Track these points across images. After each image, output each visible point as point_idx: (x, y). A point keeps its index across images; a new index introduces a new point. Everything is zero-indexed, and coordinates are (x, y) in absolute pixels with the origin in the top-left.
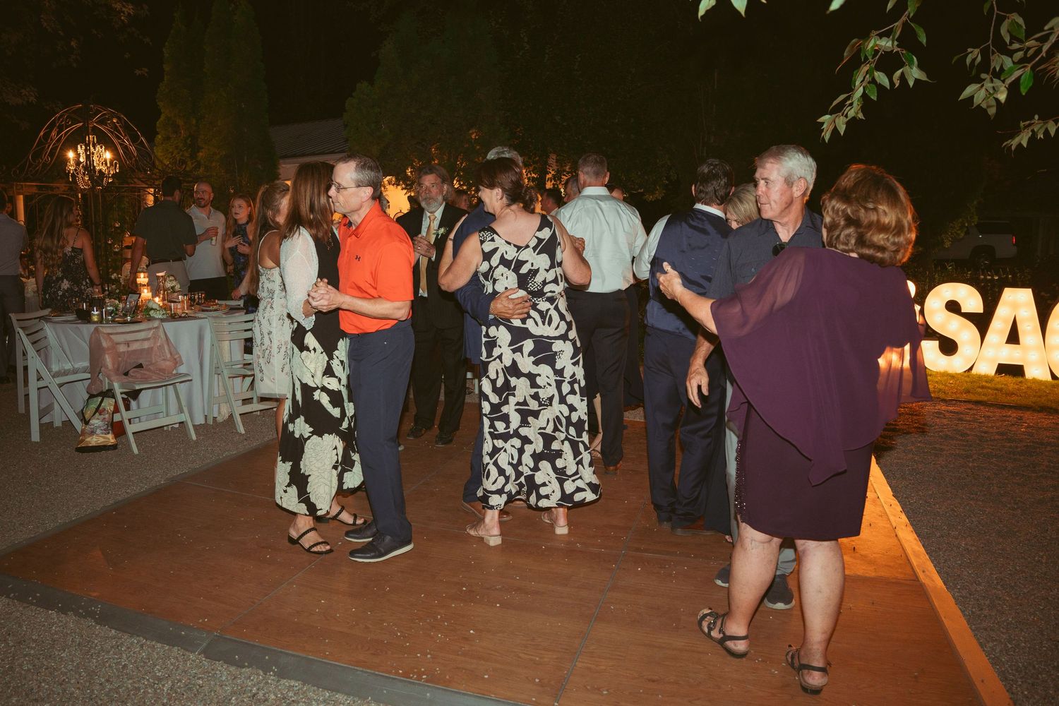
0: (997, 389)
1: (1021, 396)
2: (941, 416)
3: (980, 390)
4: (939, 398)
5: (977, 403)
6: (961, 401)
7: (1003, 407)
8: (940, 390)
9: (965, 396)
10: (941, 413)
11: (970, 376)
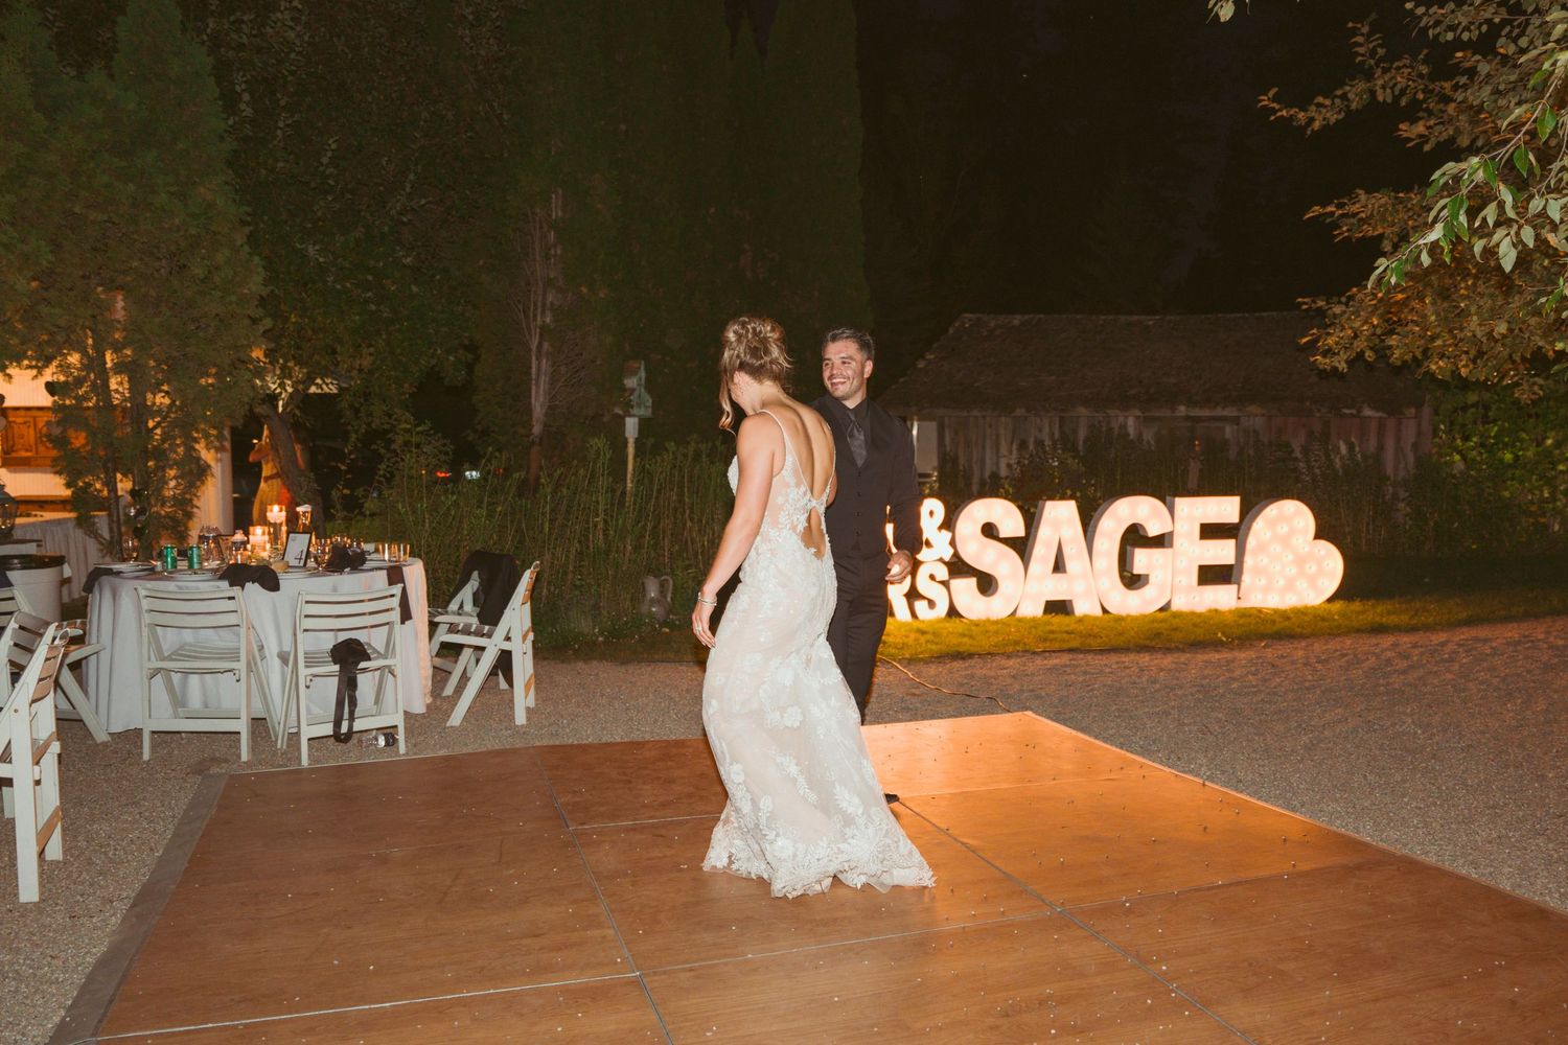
0: (1067, 632)
1: (1100, 637)
2: (1061, 672)
3: (1052, 636)
4: (1026, 651)
5: (1071, 650)
6: (1054, 652)
7: (1101, 652)
8: (1017, 643)
9: (1048, 646)
10: (1056, 670)
11: (1020, 620)
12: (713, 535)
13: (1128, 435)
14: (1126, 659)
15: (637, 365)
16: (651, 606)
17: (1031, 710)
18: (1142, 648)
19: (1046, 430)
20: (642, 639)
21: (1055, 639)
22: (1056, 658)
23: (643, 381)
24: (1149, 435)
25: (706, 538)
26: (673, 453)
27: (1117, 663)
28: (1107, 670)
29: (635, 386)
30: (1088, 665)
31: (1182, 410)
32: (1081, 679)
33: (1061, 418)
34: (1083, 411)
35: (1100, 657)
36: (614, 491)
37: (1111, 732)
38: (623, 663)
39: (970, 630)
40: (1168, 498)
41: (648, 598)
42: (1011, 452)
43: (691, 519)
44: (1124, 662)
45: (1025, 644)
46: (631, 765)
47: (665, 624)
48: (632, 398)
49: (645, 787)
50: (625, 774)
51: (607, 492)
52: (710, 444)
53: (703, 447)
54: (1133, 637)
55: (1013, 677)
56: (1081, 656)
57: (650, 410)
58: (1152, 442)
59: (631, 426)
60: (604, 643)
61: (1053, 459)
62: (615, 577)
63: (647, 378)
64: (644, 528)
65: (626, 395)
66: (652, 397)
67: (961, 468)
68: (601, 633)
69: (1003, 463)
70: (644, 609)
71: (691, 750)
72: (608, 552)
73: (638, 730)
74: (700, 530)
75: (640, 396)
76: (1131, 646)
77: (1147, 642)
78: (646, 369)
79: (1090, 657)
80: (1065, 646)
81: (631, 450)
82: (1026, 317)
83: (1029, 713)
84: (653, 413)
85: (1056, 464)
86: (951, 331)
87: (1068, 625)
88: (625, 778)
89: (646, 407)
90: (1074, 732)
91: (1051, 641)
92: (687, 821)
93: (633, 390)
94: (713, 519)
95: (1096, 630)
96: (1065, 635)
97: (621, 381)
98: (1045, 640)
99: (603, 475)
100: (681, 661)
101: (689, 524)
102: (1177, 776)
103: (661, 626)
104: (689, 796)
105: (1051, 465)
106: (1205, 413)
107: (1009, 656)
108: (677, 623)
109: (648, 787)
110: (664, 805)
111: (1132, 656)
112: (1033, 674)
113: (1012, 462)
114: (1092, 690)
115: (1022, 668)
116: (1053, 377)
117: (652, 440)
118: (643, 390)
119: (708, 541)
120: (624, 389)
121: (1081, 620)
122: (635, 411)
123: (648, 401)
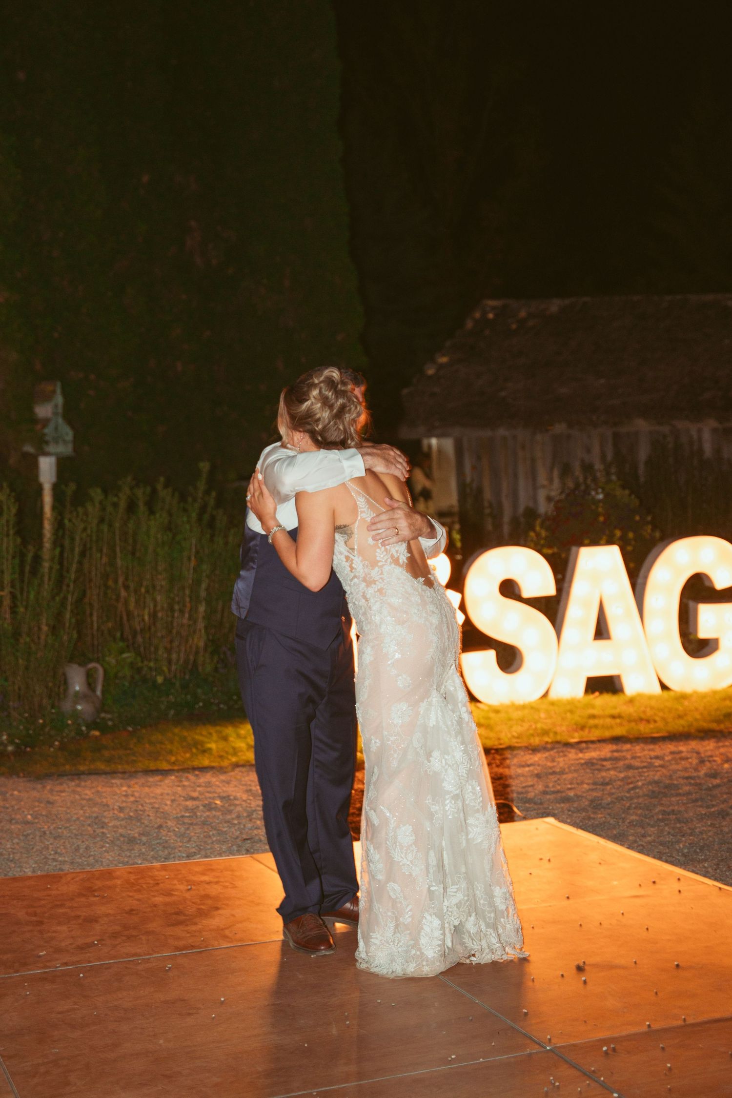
0: (613, 717)
1: (655, 721)
2: (598, 767)
3: (592, 722)
4: (558, 742)
5: (616, 740)
6: (593, 742)
7: (654, 740)
8: (545, 733)
9: (586, 735)
10: (593, 764)
11: (553, 704)
12: (155, 606)
14: (683, 748)
15: (50, 388)
16: (76, 703)
17: (554, 815)
18: (705, 734)
19: (596, 450)
20: (62, 747)
21: (596, 726)
22: (595, 750)
23: (60, 410)
24: (730, 451)
25: (146, 612)
26: (101, 503)
27: (672, 753)
28: (657, 763)
29: (49, 415)
30: (634, 758)
32: (622, 775)
33: (616, 436)
34: (642, 425)
35: (652, 747)
36: (22, 556)
37: (649, 839)
38: (40, 777)
39: (488, 718)
41: (71, 692)
42: (551, 480)
43: (126, 587)
44: (681, 752)
45: (556, 733)
46: (43, 902)
47: (93, 725)
48: (46, 431)
49: (59, 928)
50: (35, 915)
51: (14, 557)
52: (148, 489)
53: (139, 492)
54: (696, 720)
55: (538, 776)
56: (628, 746)
57: (71, 446)
59: (47, 468)
60: (14, 753)
61: (596, 490)
62: (27, 668)
63: (65, 405)
64: (63, 603)
65: (39, 427)
66: (73, 427)
67: (486, 504)
68: (11, 742)
69: (542, 495)
70: (67, 706)
71: (119, 882)
72: (16, 634)
73: (54, 860)
74: (137, 602)
75: (56, 429)
76: (693, 731)
77: (714, 726)
78: (64, 394)
79: (638, 748)
80: (608, 734)
81: (48, 499)
82: (567, 301)
83: (551, 820)
84: (74, 449)
85: (601, 496)
86: (469, 324)
87: (615, 708)
88: (34, 919)
89: (65, 442)
90: (602, 842)
91: (591, 728)
92: (109, 967)
93: (46, 422)
94: (154, 587)
95: (649, 713)
96: (609, 721)
97: (31, 410)
98: (583, 728)
99: (8, 535)
100: (113, 773)
101: (123, 593)
102: (720, 888)
103: (89, 728)
104: (115, 935)
105: (593, 498)
107: (535, 750)
108: (110, 723)
109: (64, 928)
110: (82, 948)
111: (693, 744)
112: (562, 772)
113: (553, 494)
114: (633, 789)
115: (549, 764)
116: (602, 381)
117: (73, 486)
118: (60, 420)
119: (149, 615)
120: (34, 420)
121: (631, 701)
122: (51, 448)
123: (67, 434)
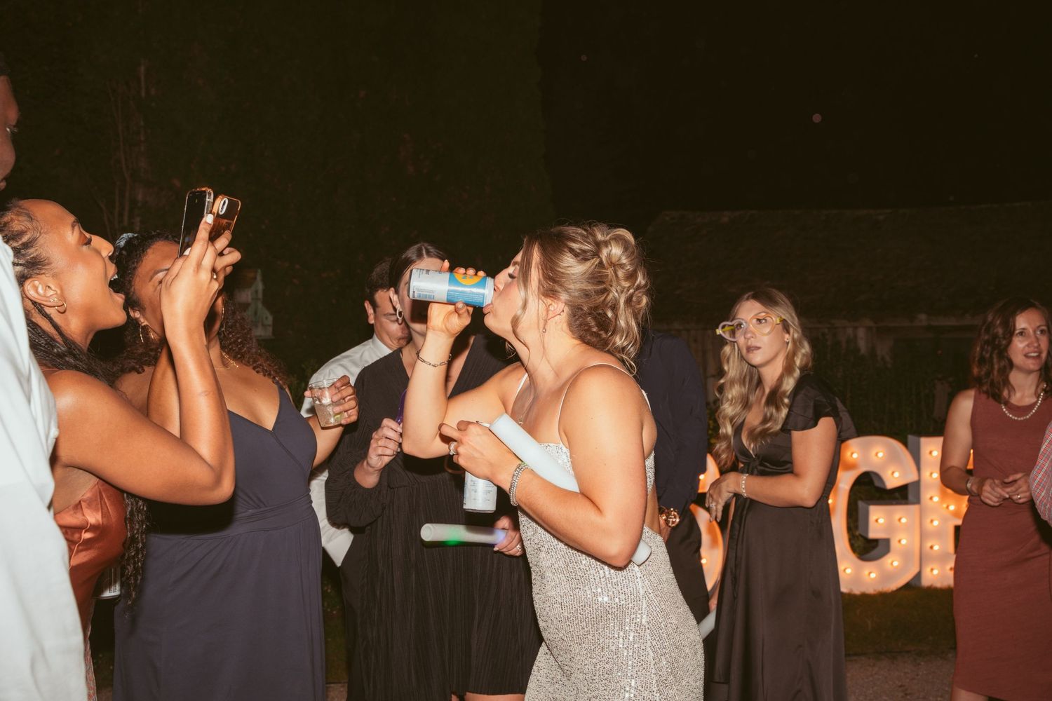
13: (859, 350)
15: (251, 275)
23: (260, 296)
24: (884, 349)
29: (250, 300)
31: (922, 319)
40: (911, 438)
57: (270, 329)
58: (888, 359)
63: (264, 291)
66: (272, 312)
75: (256, 313)
78: (264, 281)
84: (274, 332)
89: (263, 325)
93: (246, 306)
106: (951, 322)
118: (260, 305)
123: (267, 318)
